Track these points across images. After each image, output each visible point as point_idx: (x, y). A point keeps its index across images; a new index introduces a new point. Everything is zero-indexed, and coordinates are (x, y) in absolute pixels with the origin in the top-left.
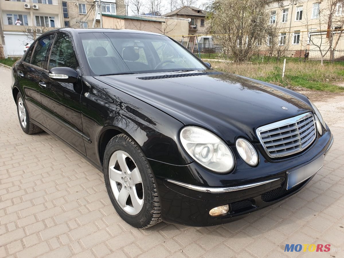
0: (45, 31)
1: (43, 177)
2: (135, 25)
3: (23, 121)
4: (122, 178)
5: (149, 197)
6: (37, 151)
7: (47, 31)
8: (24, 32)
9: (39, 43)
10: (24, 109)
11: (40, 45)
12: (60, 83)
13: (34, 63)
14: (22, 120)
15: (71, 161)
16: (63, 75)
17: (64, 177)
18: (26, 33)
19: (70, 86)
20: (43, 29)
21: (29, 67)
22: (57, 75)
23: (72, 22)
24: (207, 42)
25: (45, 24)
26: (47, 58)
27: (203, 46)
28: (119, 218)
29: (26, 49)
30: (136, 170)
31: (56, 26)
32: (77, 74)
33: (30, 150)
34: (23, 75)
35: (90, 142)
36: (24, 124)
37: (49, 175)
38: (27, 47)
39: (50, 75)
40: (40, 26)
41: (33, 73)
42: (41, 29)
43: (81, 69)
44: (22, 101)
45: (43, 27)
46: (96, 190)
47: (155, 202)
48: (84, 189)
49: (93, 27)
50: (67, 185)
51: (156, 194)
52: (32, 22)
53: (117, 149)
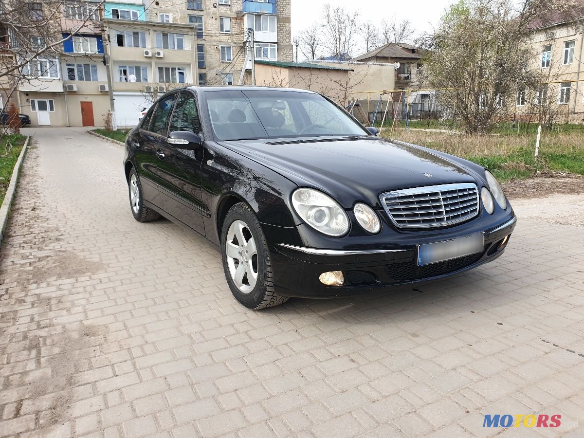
0: (171, 89)
1: (155, 263)
2: (302, 77)
3: (135, 205)
4: (239, 252)
5: (262, 266)
6: (150, 239)
7: (173, 89)
8: (141, 91)
9: (160, 105)
10: (138, 189)
11: (161, 108)
12: (179, 150)
13: (152, 130)
14: (133, 203)
15: (189, 250)
16: (183, 140)
17: (179, 264)
18: (144, 94)
19: (191, 153)
20: (167, 86)
21: (146, 136)
22: (176, 140)
23: (211, 75)
24: (427, 100)
25: (171, 79)
26: (166, 124)
27: (419, 108)
28: (235, 301)
29: (142, 116)
30: (252, 240)
31: (186, 82)
32: (199, 139)
33: (142, 238)
34: (138, 145)
35: (209, 216)
36: (136, 209)
37: (162, 262)
38: (143, 114)
39: (169, 141)
40: (163, 82)
41: (152, 143)
42: (164, 87)
43: (203, 133)
44: (136, 179)
45: (167, 84)
46: (215, 277)
47: (269, 272)
48: (200, 275)
49: (240, 83)
50: (181, 271)
51: (269, 263)
52: (152, 77)
53: (235, 219)
